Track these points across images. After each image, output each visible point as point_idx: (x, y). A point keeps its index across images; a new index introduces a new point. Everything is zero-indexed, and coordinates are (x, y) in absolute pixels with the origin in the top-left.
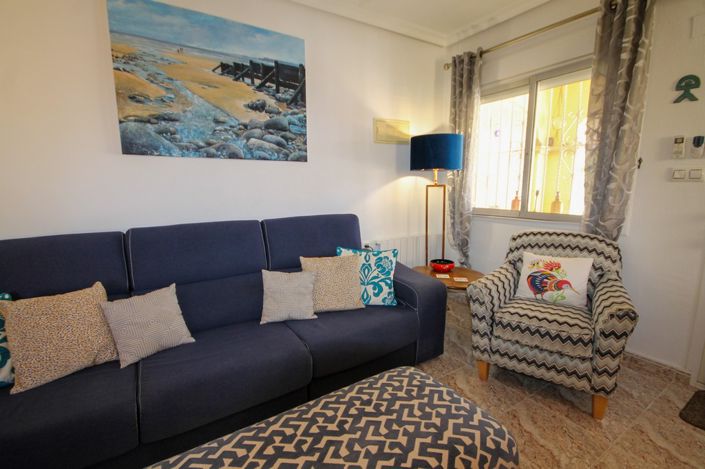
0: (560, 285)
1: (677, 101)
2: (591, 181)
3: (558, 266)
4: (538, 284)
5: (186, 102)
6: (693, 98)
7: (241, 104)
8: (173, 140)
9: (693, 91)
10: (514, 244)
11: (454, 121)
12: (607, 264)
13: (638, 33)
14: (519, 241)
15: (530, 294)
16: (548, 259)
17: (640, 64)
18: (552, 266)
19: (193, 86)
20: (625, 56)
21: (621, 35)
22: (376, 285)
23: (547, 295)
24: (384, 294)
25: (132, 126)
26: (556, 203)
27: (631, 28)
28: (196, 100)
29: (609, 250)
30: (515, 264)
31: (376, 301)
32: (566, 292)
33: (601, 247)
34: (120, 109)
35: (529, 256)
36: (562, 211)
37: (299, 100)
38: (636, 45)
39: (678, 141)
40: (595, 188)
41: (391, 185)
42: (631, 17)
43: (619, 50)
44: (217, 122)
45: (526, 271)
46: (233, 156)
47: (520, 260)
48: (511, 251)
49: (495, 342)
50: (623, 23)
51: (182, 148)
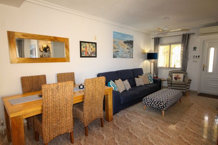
0: (179, 78)
1: (194, 50)
2: (182, 62)
3: (179, 75)
4: (176, 78)
5: (120, 49)
6: (196, 50)
7: (126, 48)
8: (118, 55)
9: (196, 49)
10: (170, 73)
11: (155, 49)
12: (185, 75)
13: (188, 40)
14: (171, 72)
15: (175, 80)
16: (177, 75)
17: (188, 45)
18: (178, 76)
19: (121, 46)
20: (186, 43)
21: (185, 40)
22: (151, 80)
23: (178, 80)
24: (152, 82)
25: (114, 53)
26: (175, 66)
27: (187, 39)
28: (121, 48)
29: (185, 73)
30: (171, 76)
31: (151, 83)
32: (180, 79)
33: (184, 72)
34: (113, 50)
35: (173, 74)
36: (176, 67)
37: (132, 47)
38: (188, 42)
39: (194, 56)
40: (182, 63)
41: (143, 62)
42: (187, 38)
43: (185, 42)
44: (123, 52)
45: (173, 77)
46: (125, 58)
47: (172, 75)
48: (170, 74)
49: (172, 87)
50: (186, 38)
51: (119, 56)
